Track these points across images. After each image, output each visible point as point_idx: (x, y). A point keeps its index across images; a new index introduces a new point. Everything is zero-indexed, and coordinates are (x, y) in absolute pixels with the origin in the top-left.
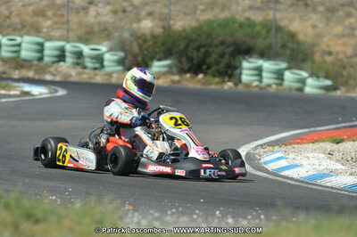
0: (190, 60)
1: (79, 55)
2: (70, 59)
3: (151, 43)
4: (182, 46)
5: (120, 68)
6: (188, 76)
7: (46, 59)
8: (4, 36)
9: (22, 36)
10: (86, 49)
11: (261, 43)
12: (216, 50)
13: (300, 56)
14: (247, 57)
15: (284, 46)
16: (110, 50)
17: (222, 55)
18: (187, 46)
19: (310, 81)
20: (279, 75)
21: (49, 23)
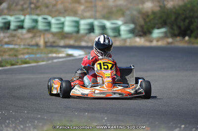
0: (179, 27)
1: (103, 28)
2: (97, 31)
3: (151, 17)
4: (173, 18)
5: (130, 35)
6: (178, 39)
7: (82, 32)
8: (53, 17)
9: (64, 17)
10: (108, 24)
16: (125, 23)
18: (176, 19)
21: (82, 7)
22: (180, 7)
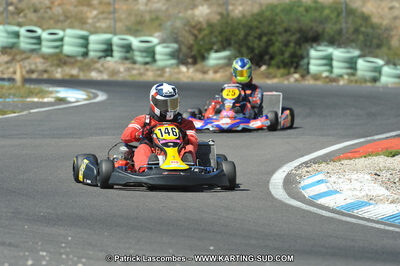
0: (251, 50)
1: (128, 48)
2: (117, 54)
3: (206, 32)
4: (241, 36)
5: (173, 61)
7: (92, 54)
8: (44, 30)
9: (64, 30)
10: (135, 42)
11: (330, 28)
12: (280, 38)
13: (375, 41)
14: (314, 45)
15: (356, 31)
16: (163, 41)
17: (287, 44)
18: (247, 35)
19: (386, 70)
20: (352, 64)
21: (95, 13)
22: (253, 15)
